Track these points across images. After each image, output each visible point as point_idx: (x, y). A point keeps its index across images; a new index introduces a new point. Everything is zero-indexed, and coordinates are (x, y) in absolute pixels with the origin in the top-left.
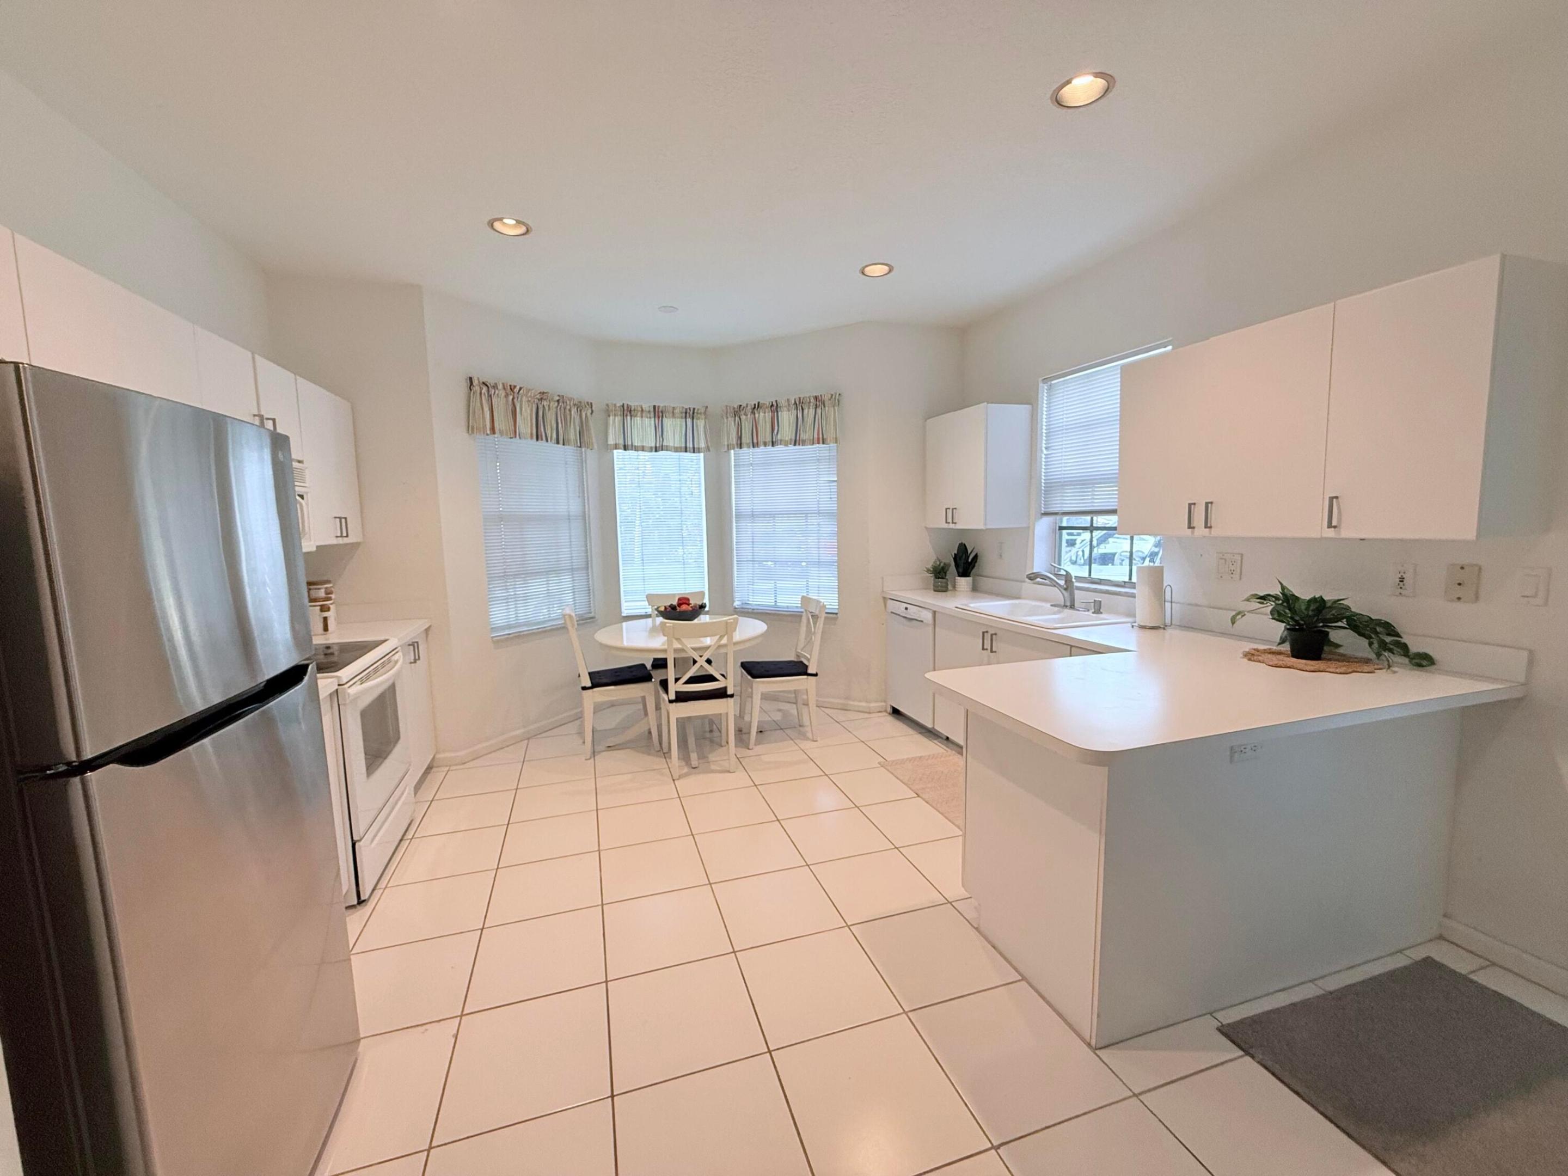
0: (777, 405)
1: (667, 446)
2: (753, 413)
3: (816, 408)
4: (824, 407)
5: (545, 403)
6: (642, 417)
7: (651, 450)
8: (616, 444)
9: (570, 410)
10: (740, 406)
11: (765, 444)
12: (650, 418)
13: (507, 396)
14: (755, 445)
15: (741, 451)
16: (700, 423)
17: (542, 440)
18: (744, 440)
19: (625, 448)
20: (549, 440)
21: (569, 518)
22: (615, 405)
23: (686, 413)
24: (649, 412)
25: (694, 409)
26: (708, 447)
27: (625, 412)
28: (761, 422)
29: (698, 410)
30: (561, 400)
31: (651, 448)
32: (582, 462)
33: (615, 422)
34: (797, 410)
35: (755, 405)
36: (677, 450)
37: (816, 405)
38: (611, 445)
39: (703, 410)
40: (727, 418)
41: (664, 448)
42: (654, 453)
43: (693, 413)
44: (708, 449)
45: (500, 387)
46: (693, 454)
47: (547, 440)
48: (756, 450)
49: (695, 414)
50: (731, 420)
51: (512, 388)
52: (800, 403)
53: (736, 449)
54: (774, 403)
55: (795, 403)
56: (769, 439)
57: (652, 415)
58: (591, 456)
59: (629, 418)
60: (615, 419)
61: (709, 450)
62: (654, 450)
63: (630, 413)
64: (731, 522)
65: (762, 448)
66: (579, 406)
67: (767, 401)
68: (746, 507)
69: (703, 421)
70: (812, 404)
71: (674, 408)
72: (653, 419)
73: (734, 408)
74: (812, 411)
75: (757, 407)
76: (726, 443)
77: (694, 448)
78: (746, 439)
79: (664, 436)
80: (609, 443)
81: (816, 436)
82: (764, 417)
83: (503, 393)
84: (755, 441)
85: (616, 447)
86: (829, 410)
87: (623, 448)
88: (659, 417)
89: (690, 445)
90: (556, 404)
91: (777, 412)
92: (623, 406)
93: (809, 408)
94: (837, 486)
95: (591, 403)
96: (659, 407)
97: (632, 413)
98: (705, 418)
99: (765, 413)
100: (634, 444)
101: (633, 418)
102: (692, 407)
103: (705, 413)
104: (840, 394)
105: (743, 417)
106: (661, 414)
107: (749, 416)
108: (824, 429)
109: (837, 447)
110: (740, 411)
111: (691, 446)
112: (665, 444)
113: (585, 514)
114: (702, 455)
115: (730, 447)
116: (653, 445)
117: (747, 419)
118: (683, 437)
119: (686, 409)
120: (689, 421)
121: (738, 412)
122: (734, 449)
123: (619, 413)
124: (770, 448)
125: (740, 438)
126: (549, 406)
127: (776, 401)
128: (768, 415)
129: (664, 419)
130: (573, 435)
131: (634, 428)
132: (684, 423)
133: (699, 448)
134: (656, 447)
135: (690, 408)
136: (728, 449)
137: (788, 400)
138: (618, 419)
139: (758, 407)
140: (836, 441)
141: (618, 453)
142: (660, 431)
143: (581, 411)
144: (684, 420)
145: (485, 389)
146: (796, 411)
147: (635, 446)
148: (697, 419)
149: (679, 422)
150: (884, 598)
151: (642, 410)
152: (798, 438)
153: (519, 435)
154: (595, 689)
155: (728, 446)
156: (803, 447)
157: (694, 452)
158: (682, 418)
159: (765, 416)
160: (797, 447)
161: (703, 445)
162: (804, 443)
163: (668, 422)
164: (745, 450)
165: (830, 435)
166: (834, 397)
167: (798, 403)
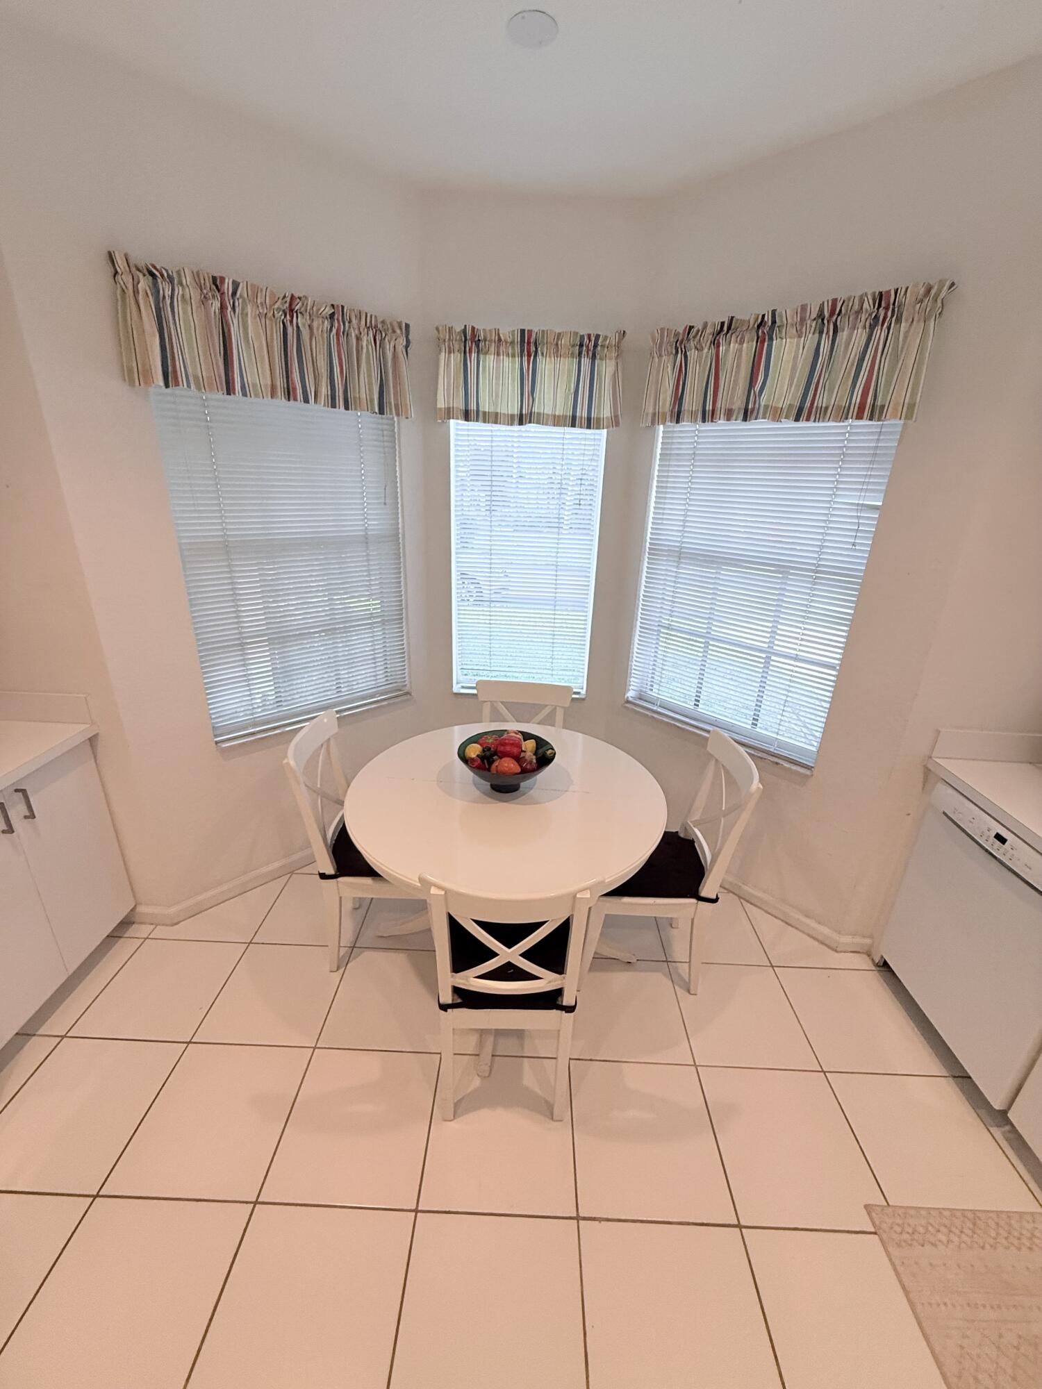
0: (774, 322)
1: (539, 414)
2: (715, 344)
3: (872, 327)
4: (899, 321)
5: (301, 321)
6: (498, 354)
7: (510, 420)
8: (449, 409)
9: (358, 339)
10: (691, 328)
11: (729, 415)
12: (513, 356)
13: (204, 300)
14: (707, 416)
15: (678, 428)
16: (607, 368)
17: (295, 399)
18: (686, 405)
19: (467, 416)
20: (312, 399)
21: (366, 540)
22: (450, 329)
23: (581, 345)
24: (512, 343)
25: (598, 337)
26: (616, 417)
27: (469, 344)
28: (729, 365)
29: (606, 338)
30: (336, 314)
31: (512, 416)
32: (390, 443)
33: (449, 363)
34: (821, 333)
35: (723, 324)
36: (557, 421)
37: (876, 317)
38: (440, 409)
39: (613, 340)
40: (661, 356)
41: (535, 418)
42: (516, 428)
43: (595, 346)
44: (615, 421)
45: (188, 279)
46: (588, 431)
47: (306, 401)
48: (708, 426)
49: (599, 348)
50: (667, 360)
51: (217, 282)
52: (832, 313)
53: (668, 423)
54: (768, 319)
55: (821, 315)
56: (738, 404)
57: (517, 349)
58: (409, 430)
59: (474, 355)
60: (449, 357)
61: (617, 424)
62: (516, 421)
63: (478, 346)
64: (640, 561)
65: (721, 424)
66: (379, 331)
67: (747, 313)
68: (671, 536)
69: (613, 362)
70: (864, 317)
71: (559, 336)
72: (517, 360)
73: (677, 334)
74: (860, 335)
75: (727, 328)
76: (651, 410)
77: (589, 419)
78: (691, 401)
79: (537, 395)
80: (439, 406)
81: (857, 398)
82: (737, 353)
83: (195, 295)
84: (709, 407)
85: (449, 413)
86: (908, 333)
87: (461, 415)
88: (529, 356)
89: (582, 412)
90: (327, 324)
91: (771, 339)
92: (464, 331)
93: (854, 327)
94: (879, 520)
95: (407, 326)
96: (530, 332)
97: (482, 344)
98: (617, 358)
99: (741, 343)
100: (481, 409)
101: (482, 357)
102: (593, 332)
103: (618, 346)
104: (953, 284)
105: (693, 354)
106: (533, 348)
107: (706, 350)
108: (883, 381)
109: (905, 426)
110: (688, 340)
111: (585, 414)
112: (536, 410)
113: (398, 534)
114: (605, 430)
115: (656, 419)
116: (516, 412)
117: (700, 357)
118: (571, 398)
119: (582, 337)
120: (586, 362)
121: (682, 342)
122: (664, 423)
123: (457, 347)
124: (738, 425)
125: (679, 399)
126: (310, 327)
127: (774, 312)
128: (749, 347)
129: (539, 358)
130: (366, 386)
131: (484, 378)
132: (575, 367)
133: (598, 419)
134: (521, 415)
135: (589, 336)
136: (653, 423)
137: (804, 308)
138: (456, 358)
139: (729, 328)
140: (909, 412)
141: (456, 426)
142: (528, 383)
143: (382, 340)
144: (575, 361)
145: (144, 283)
146: (817, 335)
147: (484, 413)
148: (601, 359)
149: (567, 365)
150: (927, 772)
151: (500, 340)
152: (808, 404)
153: (243, 387)
154: (340, 879)
155: (654, 414)
156: (817, 424)
157: (589, 427)
158: (572, 355)
159: (740, 350)
160: (802, 424)
161: (606, 412)
162: (819, 414)
163: (546, 365)
164: (686, 426)
165: (895, 394)
166: (933, 292)
167: (826, 314)
